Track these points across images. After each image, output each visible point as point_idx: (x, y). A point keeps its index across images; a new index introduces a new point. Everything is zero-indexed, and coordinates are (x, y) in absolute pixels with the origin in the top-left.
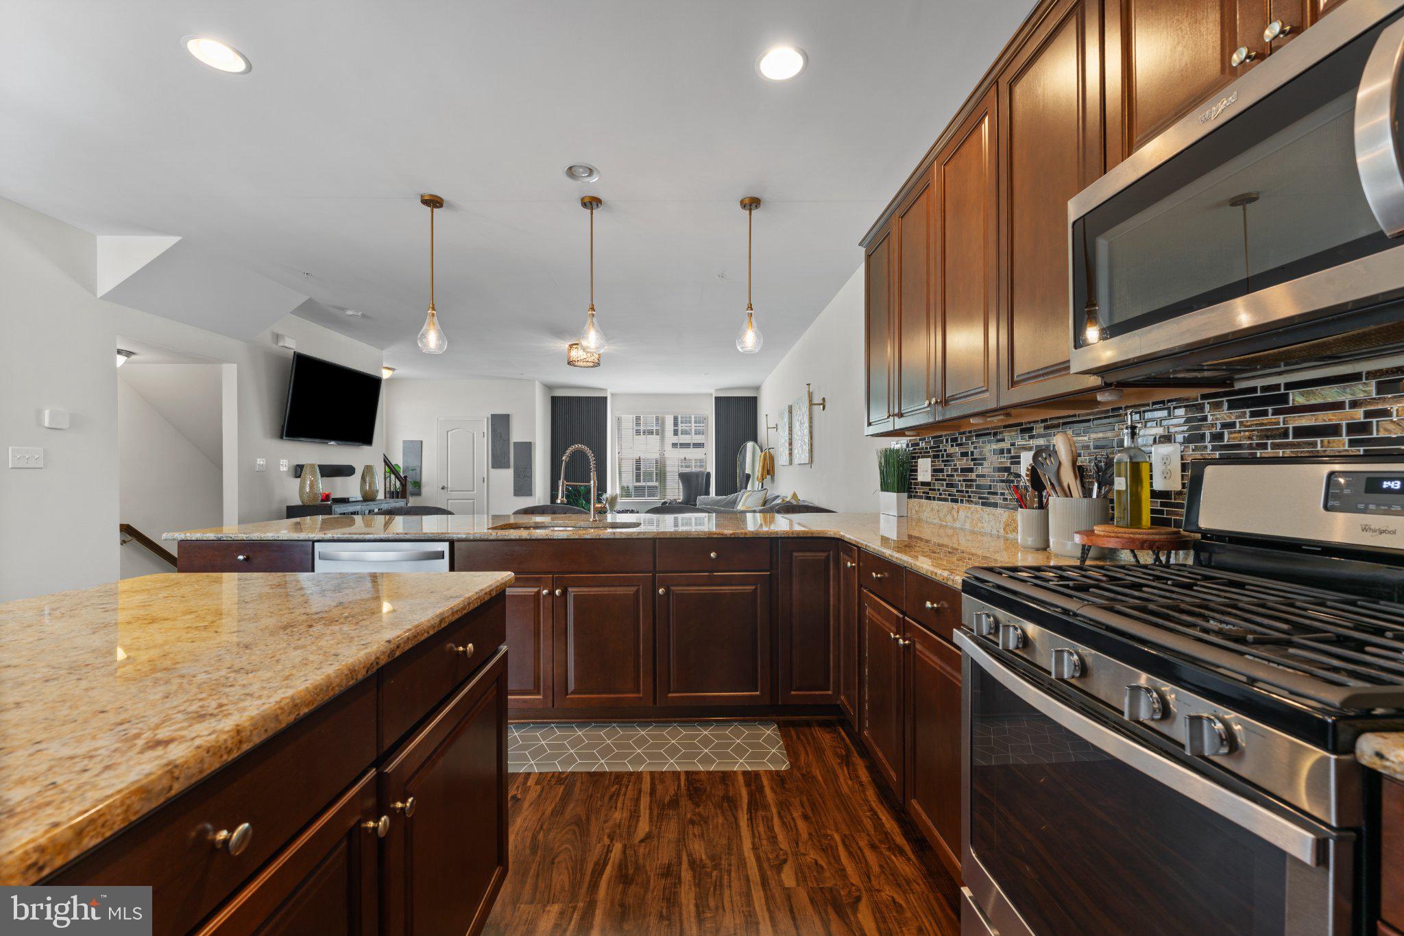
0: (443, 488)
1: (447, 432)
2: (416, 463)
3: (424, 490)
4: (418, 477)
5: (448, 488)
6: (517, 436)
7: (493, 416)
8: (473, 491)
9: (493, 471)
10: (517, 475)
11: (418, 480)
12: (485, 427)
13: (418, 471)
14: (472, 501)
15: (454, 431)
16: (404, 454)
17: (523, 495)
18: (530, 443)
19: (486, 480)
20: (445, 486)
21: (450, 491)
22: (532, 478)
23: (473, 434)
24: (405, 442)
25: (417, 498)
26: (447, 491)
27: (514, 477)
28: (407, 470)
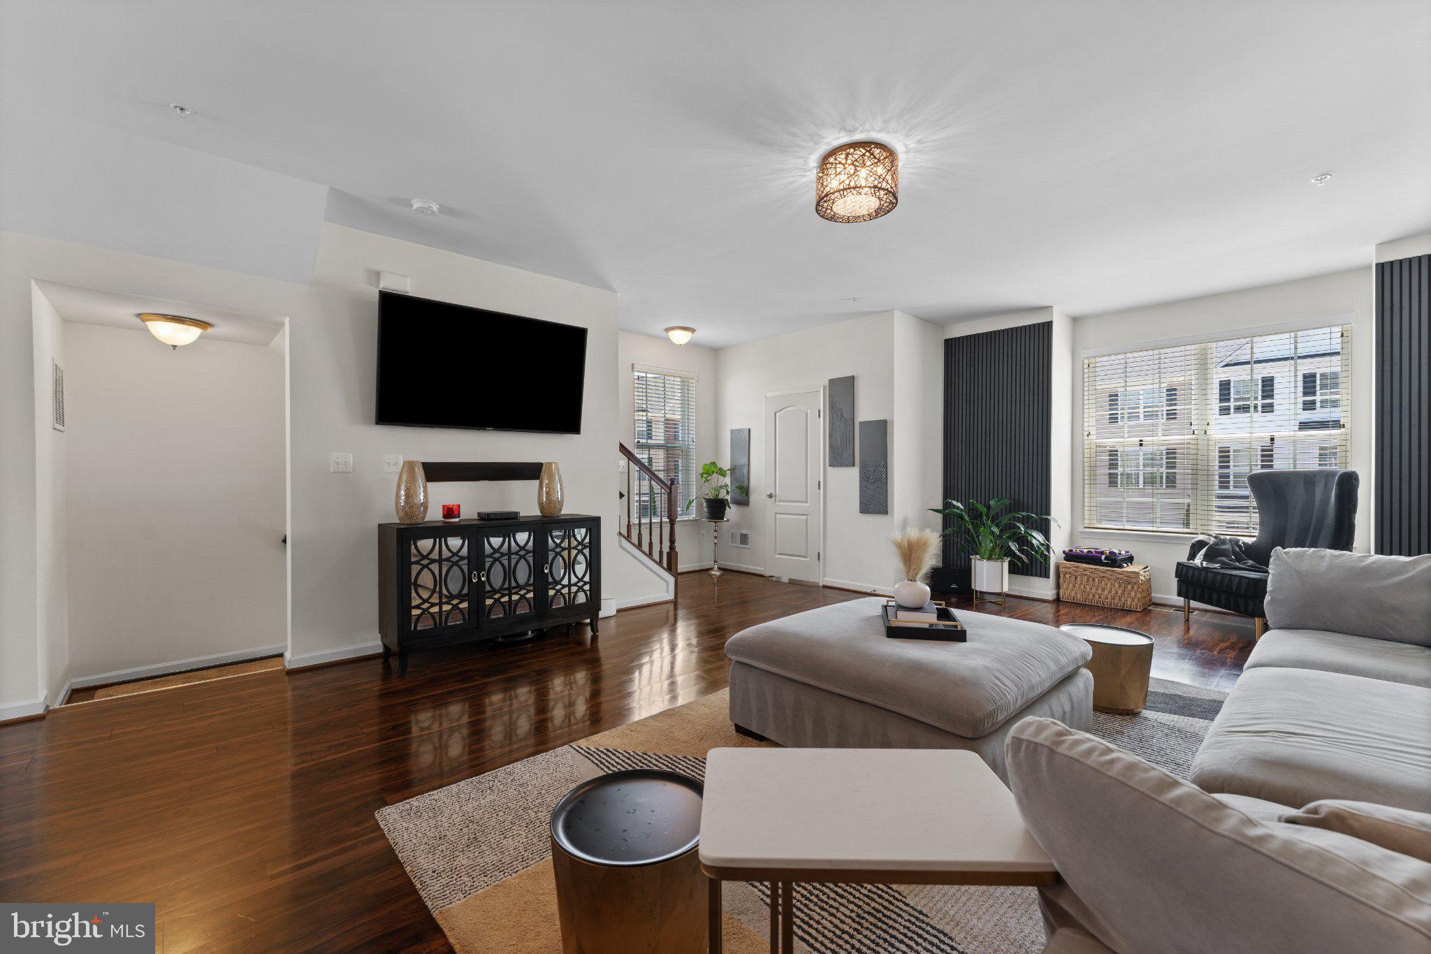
0: (770, 496)
1: (775, 414)
2: (745, 461)
3: (753, 498)
4: (746, 480)
5: (775, 496)
6: (866, 412)
7: (831, 381)
8: (806, 501)
9: (830, 469)
10: (864, 478)
11: (746, 485)
12: (821, 401)
13: (745, 471)
14: (805, 517)
15: (783, 411)
16: (731, 448)
17: (874, 512)
18: (885, 422)
19: (823, 486)
20: (773, 493)
21: (779, 501)
22: (887, 483)
23: (807, 414)
24: (732, 431)
25: (745, 509)
26: (775, 502)
27: (861, 481)
28: (733, 470)
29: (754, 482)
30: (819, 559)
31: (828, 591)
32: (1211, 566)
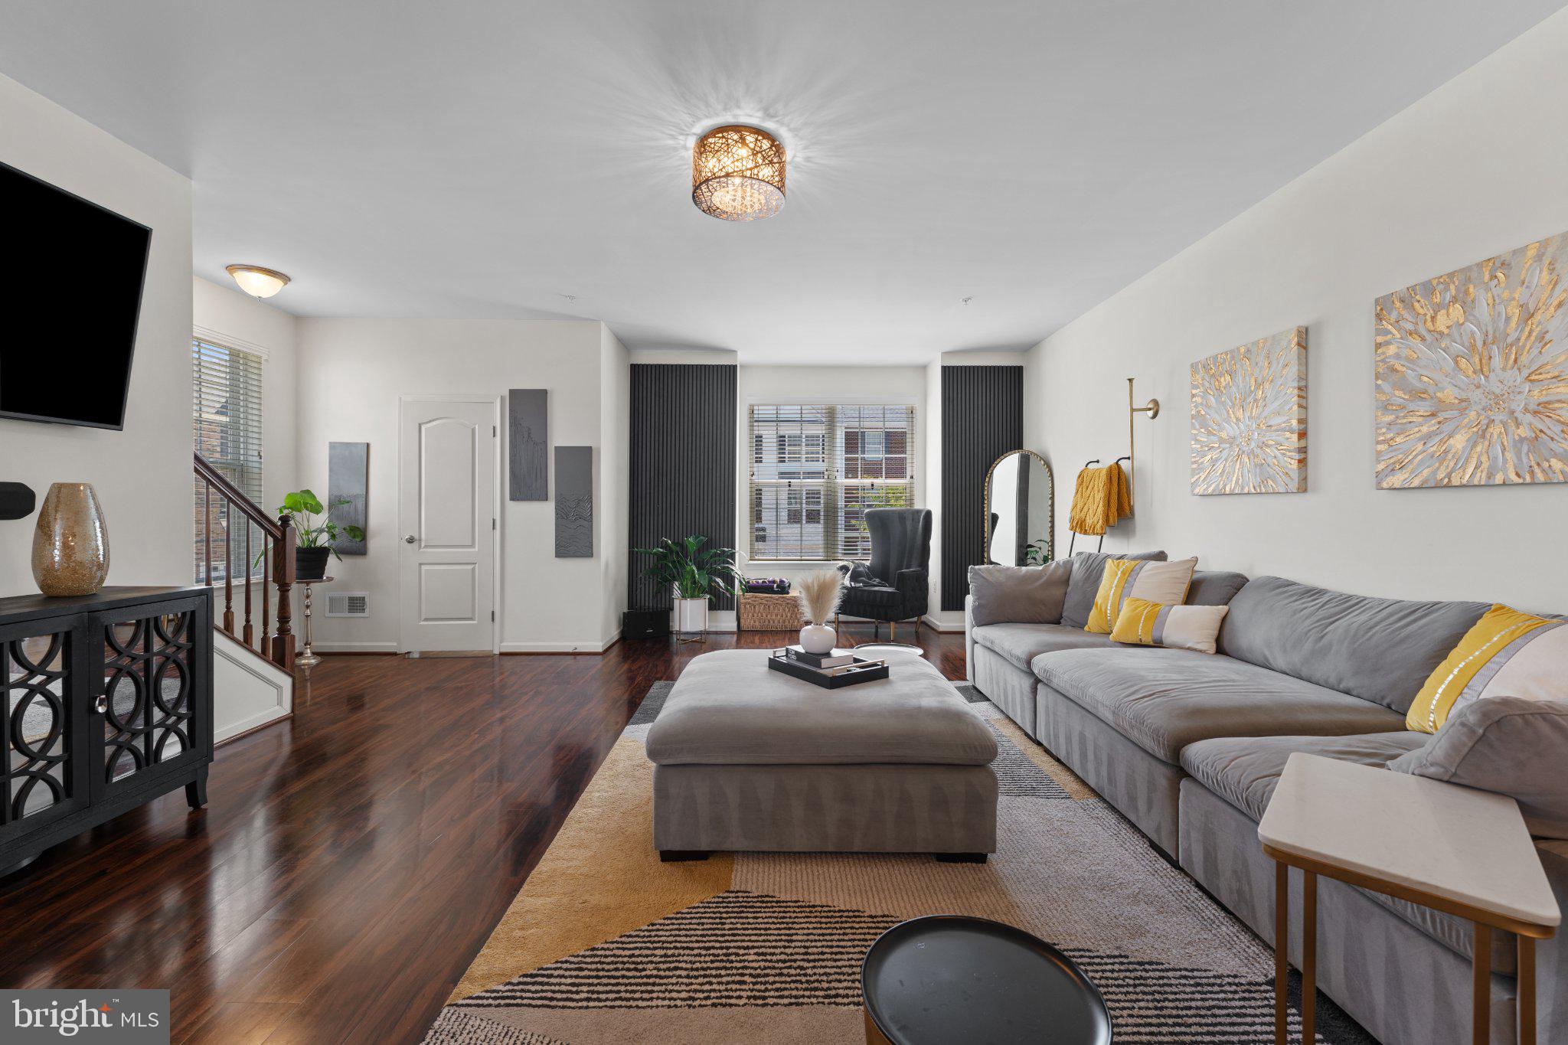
0: (411, 541)
1: (419, 426)
2: (358, 489)
3: (373, 544)
4: (361, 518)
5: (420, 540)
6: (562, 434)
7: (513, 393)
8: (472, 546)
9: (512, 506)
10: (561, 515)
11: (361, 525)
12: (498, 415)
13: (360, 505)
14: (470, 567)
15: (434, 423)
16: (331, 470)
17: (575, 555)
18: (589, 449)
19: (499, 525)
20: (416, 536)
21: (426, 546)
22: (592, 521)
23: (473, 431)
24: (333, 446)
25: (359, 561)
26: (420, 547)
27: (557, 519)
28: (336, 503)
29: (374, 521)
30: (493, 620)
31: (508, 663)
32: (858, 585)
